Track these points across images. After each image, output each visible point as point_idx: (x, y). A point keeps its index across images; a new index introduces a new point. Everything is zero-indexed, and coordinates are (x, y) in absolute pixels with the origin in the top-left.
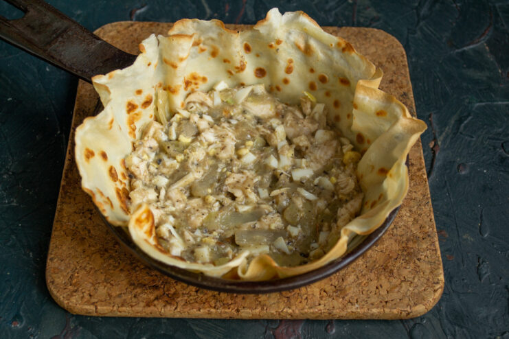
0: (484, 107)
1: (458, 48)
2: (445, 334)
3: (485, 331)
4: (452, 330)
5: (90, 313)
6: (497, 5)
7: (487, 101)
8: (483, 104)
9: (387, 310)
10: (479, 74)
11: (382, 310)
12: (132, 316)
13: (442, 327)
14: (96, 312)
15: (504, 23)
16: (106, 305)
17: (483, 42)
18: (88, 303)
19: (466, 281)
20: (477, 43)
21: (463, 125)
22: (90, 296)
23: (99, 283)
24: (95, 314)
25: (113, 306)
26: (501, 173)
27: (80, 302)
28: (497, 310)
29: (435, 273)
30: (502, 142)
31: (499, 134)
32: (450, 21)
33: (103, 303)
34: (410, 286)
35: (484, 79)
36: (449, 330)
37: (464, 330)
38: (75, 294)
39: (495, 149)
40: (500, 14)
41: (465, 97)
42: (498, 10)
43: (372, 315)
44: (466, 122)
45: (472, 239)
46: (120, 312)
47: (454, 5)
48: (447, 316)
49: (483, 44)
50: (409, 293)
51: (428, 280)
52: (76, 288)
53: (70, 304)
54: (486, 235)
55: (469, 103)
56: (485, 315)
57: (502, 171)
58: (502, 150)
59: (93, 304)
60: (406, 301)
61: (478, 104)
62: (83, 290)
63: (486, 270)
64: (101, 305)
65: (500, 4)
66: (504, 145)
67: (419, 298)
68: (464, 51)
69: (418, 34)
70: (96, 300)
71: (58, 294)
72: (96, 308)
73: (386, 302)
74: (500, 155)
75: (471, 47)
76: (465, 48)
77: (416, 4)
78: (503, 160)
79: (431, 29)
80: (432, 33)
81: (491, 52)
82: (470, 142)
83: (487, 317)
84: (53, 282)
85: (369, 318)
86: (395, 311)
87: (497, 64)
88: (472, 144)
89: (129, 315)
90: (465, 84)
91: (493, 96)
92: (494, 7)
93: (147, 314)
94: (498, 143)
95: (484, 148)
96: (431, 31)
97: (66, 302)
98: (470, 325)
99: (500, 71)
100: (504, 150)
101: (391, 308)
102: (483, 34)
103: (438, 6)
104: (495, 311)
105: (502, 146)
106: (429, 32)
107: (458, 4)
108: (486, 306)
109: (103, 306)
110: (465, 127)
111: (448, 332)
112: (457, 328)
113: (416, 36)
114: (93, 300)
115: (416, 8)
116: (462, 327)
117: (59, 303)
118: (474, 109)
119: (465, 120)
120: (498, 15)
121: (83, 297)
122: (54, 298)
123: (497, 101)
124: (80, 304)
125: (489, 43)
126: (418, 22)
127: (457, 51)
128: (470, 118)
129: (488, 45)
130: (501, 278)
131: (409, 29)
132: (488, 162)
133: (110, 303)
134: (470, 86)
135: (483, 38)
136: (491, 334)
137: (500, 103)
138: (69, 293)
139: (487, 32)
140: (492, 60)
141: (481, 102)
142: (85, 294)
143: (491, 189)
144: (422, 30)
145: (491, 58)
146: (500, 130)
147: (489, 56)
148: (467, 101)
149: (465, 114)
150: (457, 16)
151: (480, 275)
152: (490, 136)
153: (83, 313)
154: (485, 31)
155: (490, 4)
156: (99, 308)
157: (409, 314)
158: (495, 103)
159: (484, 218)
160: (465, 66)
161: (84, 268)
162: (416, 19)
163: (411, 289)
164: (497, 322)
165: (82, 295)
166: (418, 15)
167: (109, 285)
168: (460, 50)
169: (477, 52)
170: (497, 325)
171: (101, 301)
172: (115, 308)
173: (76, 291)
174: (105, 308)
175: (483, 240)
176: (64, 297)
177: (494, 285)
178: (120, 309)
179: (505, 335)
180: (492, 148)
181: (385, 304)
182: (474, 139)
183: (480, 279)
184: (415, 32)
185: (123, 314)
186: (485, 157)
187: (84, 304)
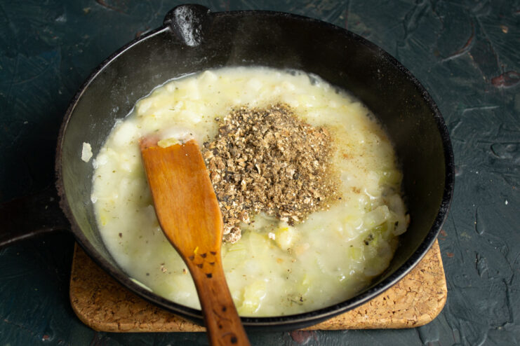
0: (472, 112)
1: (445, 58)
2: (451, 327)
3: (487, 323)
4: (457, 322)
5: (113, 330)
6: (477, 16)
7: (475, 107)
8: (471, 109)
9: (395, 320)
10: (466, 81)
11: (390, 320)
12: (154, 331)
13: (447, 321)
14: (119, 329)
15: (485, 33)
16: (128, 322)
17: (467, 51)
18: (111, 320)
19: (466, 276)
20: (462, 52)
21: (454, 130)
22: (113, 313)
23: (120, 301)
24: (117, 331)
25: (135, 323)
26: (492, 173)
27: (103, 320)
28: (496, 303)
29: (438, 283)
30: (490, 144)
31: (488, 137)
32: (435, 32)
33: (126, 320)
34: (415, 296)
35: (471, 86)
36: (454, 323)
37: (468, 322)
38: (98, 312)
39: (485, 152)
40: (481, 24)
41: (454, 103)
42: (479, 20)
43: (381, 325)
44: (456, 127)
45: (470, 237)
46: (142, 328)
47: (438, 18)
48: (451, 310)
49: (467, 53)
50: (414, 304)
51: (432, 290)
52: (99, 306)
53: (94, 322)
54: (482, 233)
55: (458, 109)
56: (486, 308)
57: (493, 172)
58: (491, 153)
59: (116, 321)
60: (412, 311)
61: (466, 110)
62: (106, 308)
63: (483, 265)
64: (124, 322)
65: (480, 15)
66: (493, 147)
67: (424, 308)
68: (451, 60)
69: (407, 46)
70: (118, 318)
71: (82, 313)
72: (119, 326)
73: (394, 312)
74: (490, 157)
75: (457, 56)
76: (451, 58)
77: (403, 18)
78: (493, 161)
79: (419, 41)
80: (419, 44)
81: (476, 61)
82: (461, 146)
83: (488, 310)
84: (77, 301)
85: (378, 327)
86: (402, 321)
87: (481, 72)
88: (463, 147)
89: (150, 331)
90: (452, 92)
91: (480, 101)
92: (475, 18)
93: (168, 329)
94: (488, 146)
95: (475, 151)
96: (418, 42)
97: (90, 320)
98: (473, 317)
99: (484, 78)
100: (494, 152)
101: (398, 318)
102: (467, 44)
103: (423, 19)
104: (494, 303)
105: (492, 148)
106: (417, 45)
107: (442, 17)
108: (487, 299)
109: (126, 323)
110: (456, 132)
111: (453, 325)
112: (461, 321)
113: (405, 47)
114: (116, 318)
115: (403, 22)
116: (465, 320)
117: (83, 321)
118: (463, 114)
119: (455, 125)
120: (479, 26)
121: (105, 315)
122: (79, 317)
123: (484, 106)
124: (103, 322)
125: (472, 52)
126: (406, 35)
127: (444, 60)
128: (460, 123)
129: (472, 54)
130: (498, 272)
131: (398, 42)
132: (479, 164)
133: (132, 320)
134: (457, 93)
135: (467, 47)
136: (492, 325)
137: (486, 108)
138: (92, 311)
139: (470, 42)
140: (476, 68)
141: (469, 107)
142: (108, 312)
143: (484, 189)
144: (409, 42)
145: (475, 66)
146: (488, 133)
147: (473, 65)
148: (456, 107)
149: (455, 120)
150: (441, 28)
151: (479, 271)
152: (480, 139)
153: (107, 330)
154: (469, 41)
155: (471, 16)
156: (122, 325)
157: (415, 323)
158: (482, 108)
159: (479, 216)
160: (452, 74)
161: (106, 287)
162: (404, 32)
163: (416, 299)
164: (498, 314)
165: (105, 313)
166: (405, 28)
167: (130, 302)
168: (446, 60)
169: (462, 60)
170: (497, 317)
171: (124, 318)
172: (137, 325)
173: (99, 309)
174: (127, 325)
175: (480, 237)
176: (88, 316)
177: (492, 278)
178: (142, 325)
179: (506, 325)
180: (481, 150)
181: (392, 314)
182: (465, 143)
183: (479, 274)
184: (403, 45)
185: (145, 330)
186: (476, 159)
187: (107, 322)
